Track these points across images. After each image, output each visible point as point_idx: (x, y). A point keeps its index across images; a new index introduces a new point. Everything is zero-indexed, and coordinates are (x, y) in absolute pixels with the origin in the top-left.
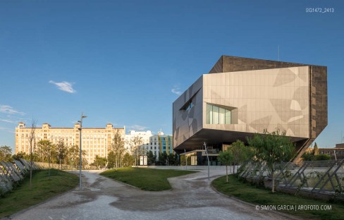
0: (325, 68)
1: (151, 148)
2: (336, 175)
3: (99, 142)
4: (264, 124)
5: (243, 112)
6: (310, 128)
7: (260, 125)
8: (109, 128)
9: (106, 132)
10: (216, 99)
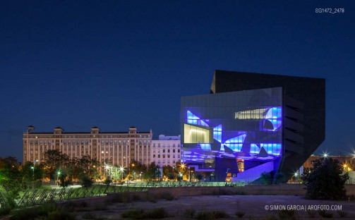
3: (120, 149)
4: (238, 143)
5: (218, 131)
6: (283, 147)
7: (234, 143)
8: (132, 132)
9: (128, 137)
10: (192, 119)
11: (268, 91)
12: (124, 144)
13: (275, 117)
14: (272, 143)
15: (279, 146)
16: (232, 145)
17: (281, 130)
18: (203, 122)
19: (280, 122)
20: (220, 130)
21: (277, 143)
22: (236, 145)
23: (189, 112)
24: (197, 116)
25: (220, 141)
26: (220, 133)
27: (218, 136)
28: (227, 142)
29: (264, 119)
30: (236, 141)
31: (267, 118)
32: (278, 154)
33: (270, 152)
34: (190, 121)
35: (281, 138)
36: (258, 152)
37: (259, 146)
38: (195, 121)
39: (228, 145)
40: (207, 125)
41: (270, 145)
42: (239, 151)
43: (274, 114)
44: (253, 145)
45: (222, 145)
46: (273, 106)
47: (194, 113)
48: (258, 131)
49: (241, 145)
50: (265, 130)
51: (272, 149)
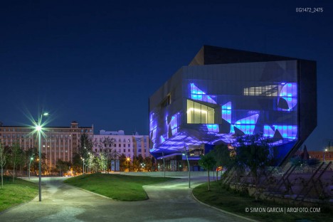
0: (314, 63)
1: (125, 151)
2: (320, 181)
3: (62, 144)
4: (250, 125)
5: (227, 110)
6: (299, 129)
7: (246, 125)
8: (74, 127)
9: (70, 131)
10: (197, 94)
11: (282, 64)
12: (66, 139)
13: (290, 95)
14: (288, 124)
15: (295, 128)
16: (243, 127)
17: (296, 110)
18: (209, 98)
19: (295, 101)
20: (229, 108)
21: (293, 125)
22: (248, 127)
23: (193, 85)
24: (203, 91)
25: (230, 121)
26: (229, 112)
27: (227, 116)
28: (238, 123)
29: (278, 97)
30: (248, 122)
31: (281, 95)
32: (294, 138)
33: (285, 136)
34: (194, 97)
35: (296, 119)
36: (272, 136)
37: (273, 128)
38: (200, 97)
39: (239, 127)
40: (214, 102)
41: (285, 128)
42: (252, 133)
43: (288, 91)
44: (267, 128)
45: (232, 126)
46: (287, 82)
47: (200, 87)
48: (271, 110)
49: (253, 127)
50: (279, 109)
51: (288, 132)
